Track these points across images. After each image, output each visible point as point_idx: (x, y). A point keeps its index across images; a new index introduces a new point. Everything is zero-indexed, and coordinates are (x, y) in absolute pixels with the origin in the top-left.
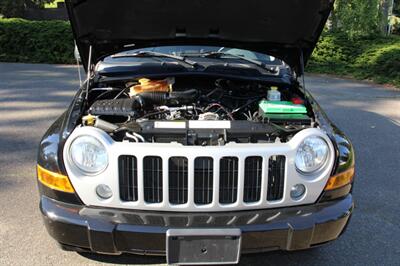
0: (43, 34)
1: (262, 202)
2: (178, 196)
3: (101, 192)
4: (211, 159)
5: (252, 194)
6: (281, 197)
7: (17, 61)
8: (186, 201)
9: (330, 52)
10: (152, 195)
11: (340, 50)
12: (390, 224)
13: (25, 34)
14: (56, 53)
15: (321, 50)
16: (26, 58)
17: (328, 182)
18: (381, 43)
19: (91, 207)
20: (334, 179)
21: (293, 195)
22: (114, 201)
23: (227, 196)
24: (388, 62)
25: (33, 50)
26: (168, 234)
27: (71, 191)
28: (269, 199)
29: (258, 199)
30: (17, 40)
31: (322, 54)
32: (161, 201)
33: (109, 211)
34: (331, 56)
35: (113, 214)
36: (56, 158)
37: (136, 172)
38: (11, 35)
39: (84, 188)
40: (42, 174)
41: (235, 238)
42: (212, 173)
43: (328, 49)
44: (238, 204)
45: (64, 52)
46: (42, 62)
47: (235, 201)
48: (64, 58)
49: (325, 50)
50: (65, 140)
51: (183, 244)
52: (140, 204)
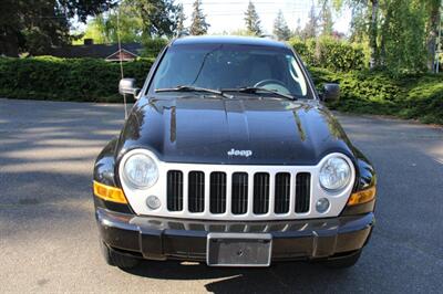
0: (73, 72)
1: (291, 214)
2: (217, 206)
3: (151, 203)
4: (246, 174)
5: (281, 206)
6: (308, 210)
7: (46, 98)
8: (224, 211)
9: (374, 91)
10: (195, 205)
11: (383, 89)
12: (421, 252)
13: (55, 72)
14: (85, 91)
15: (363, 89)
16: (55, 95)
17: (350, 199)
18: (427, 81)
19: (141, 216)
20: (355, 196)
21: (319, 209)
22: (162, 210)
23: (260, 207)
24: (434, 100)
25: (62, 87)
26: (209, 237)
27: (125, 202)
28: (296, 211)
29: (287, 211)
30: (47, 78)
31: (364, 92)
32: (203, 210)
33: (156, 220)
34: (374, 95)
35: (159, 223)
36: (112, 175)
37: (182, 185)
38: (40, 73)
39: (137, 199)
40: (98, 188)
41: (266, 241)
42: (247, 187)
43: (371, 87)
44: (270, 214)
45: (93, 89)
46: (70, 100)
47: (267, 212)
48: (94, 96)
49: (367, 89)
50: (121, 158)
51: (222, 246)
52: (184, 213)
